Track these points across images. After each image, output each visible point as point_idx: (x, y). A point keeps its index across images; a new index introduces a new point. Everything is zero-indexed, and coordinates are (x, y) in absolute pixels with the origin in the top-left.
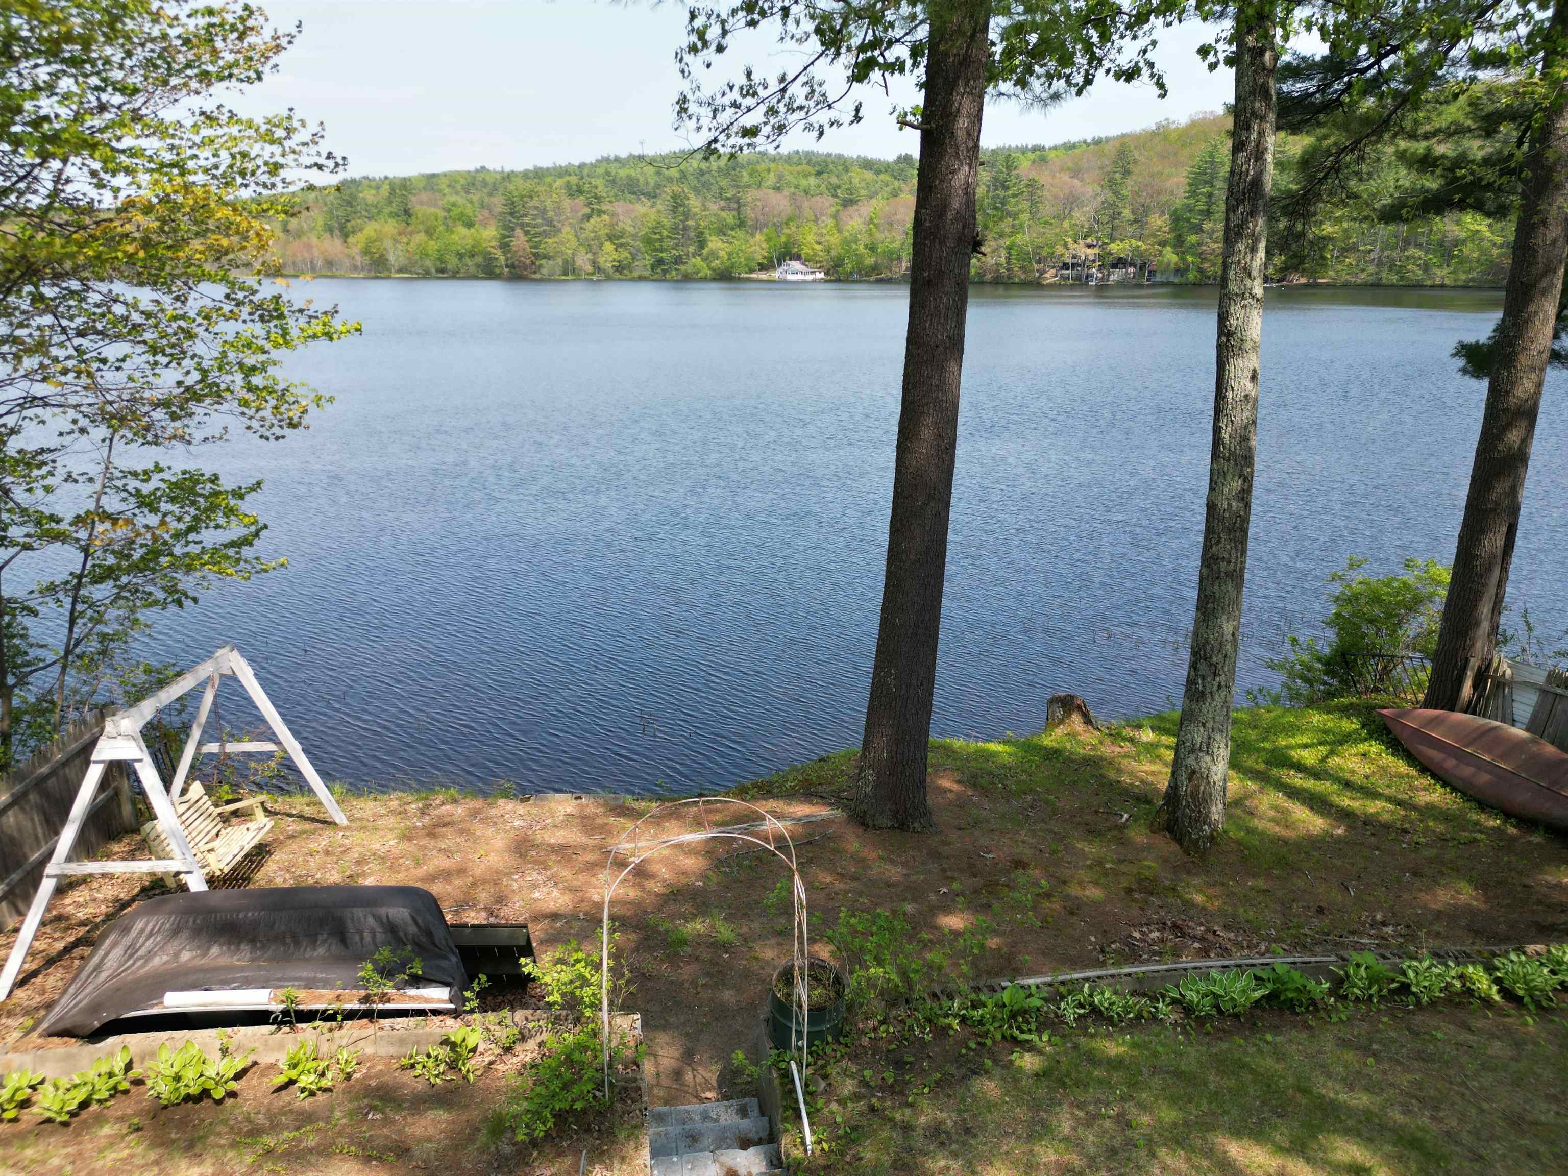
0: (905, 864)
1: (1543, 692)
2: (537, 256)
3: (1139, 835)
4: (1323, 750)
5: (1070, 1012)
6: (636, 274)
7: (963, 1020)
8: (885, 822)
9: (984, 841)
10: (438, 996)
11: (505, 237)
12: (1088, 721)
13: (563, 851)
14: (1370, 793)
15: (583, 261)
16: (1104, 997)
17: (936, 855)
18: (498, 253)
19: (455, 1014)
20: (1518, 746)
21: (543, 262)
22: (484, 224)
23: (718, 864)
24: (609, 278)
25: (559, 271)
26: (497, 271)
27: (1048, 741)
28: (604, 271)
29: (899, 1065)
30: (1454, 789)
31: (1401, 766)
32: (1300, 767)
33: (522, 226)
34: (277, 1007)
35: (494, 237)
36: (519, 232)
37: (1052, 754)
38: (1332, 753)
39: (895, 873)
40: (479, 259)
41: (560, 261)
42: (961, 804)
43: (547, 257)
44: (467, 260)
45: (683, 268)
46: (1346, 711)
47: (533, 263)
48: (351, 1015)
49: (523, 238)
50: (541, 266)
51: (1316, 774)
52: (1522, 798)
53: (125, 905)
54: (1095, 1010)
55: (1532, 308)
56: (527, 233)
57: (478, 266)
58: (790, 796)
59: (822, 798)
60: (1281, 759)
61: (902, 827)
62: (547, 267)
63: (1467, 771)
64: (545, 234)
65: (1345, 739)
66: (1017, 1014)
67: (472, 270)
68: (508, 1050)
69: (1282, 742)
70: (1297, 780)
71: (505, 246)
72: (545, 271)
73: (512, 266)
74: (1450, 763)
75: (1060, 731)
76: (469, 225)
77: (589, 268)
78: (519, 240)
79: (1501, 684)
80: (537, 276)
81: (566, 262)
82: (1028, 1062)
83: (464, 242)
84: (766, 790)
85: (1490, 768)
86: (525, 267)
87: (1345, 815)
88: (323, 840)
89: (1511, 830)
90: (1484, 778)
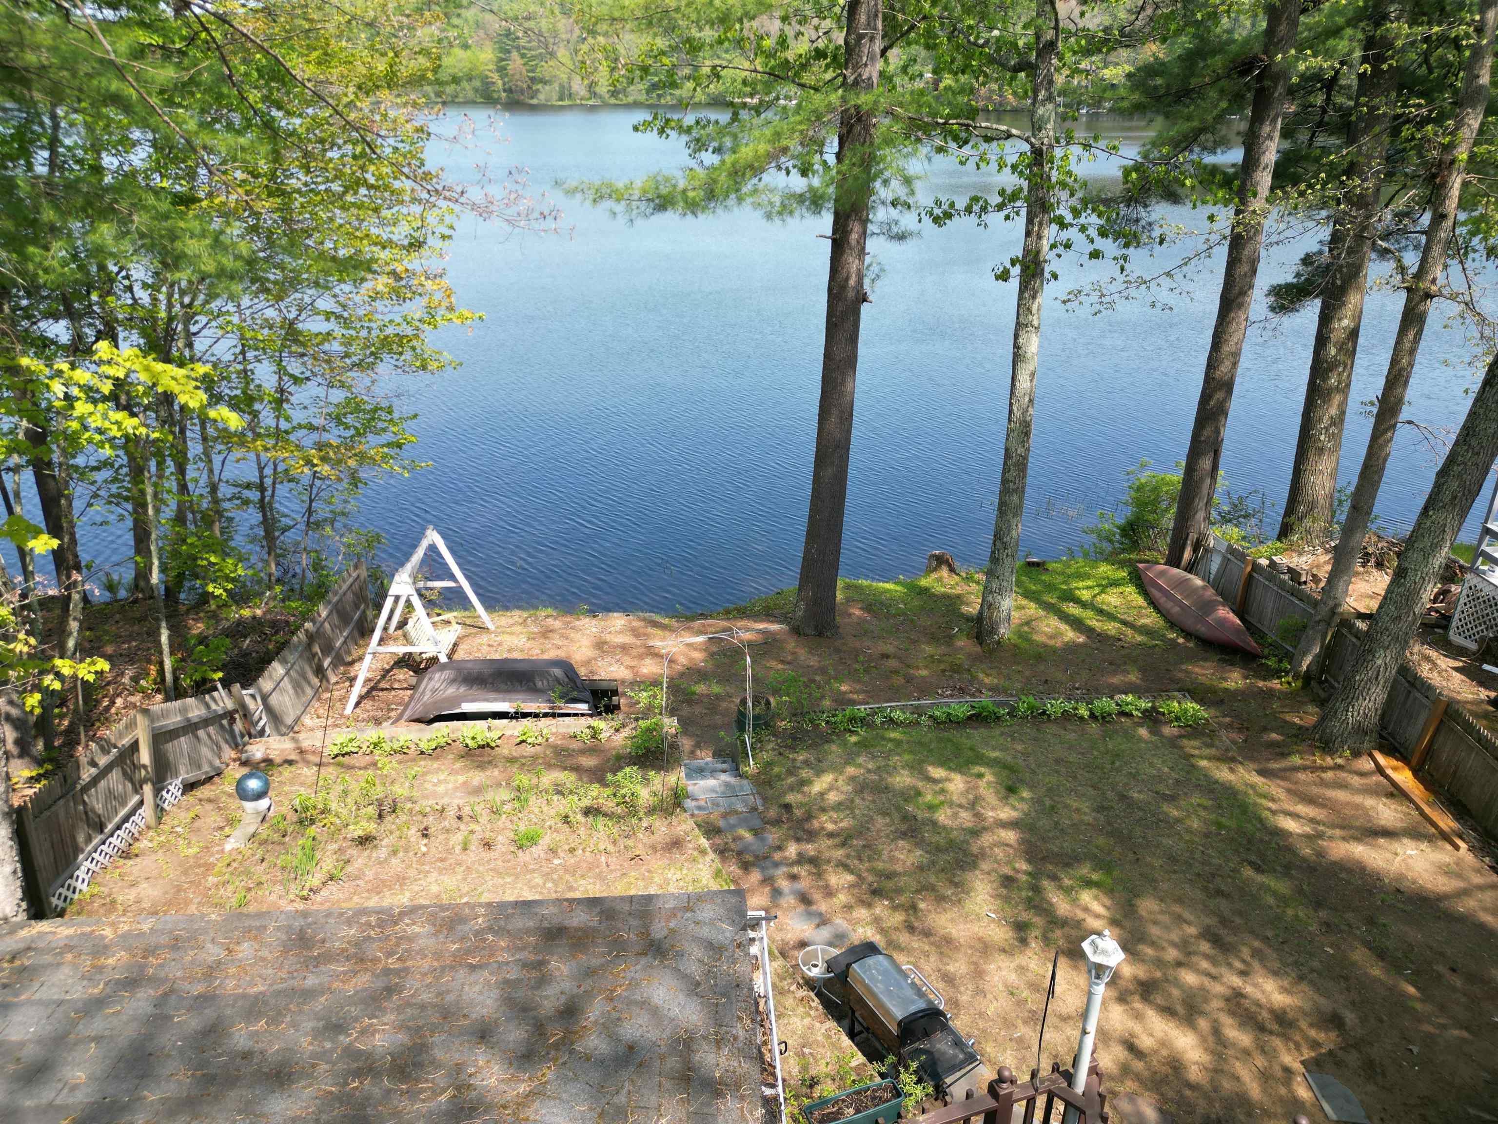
0: (819, 655)
1: (1224, 557)
2: (533, 79)
3: (961, 642)
4: (1097, 590)
5: (878, 720)
6: (630, 99)
7: (827, 722)
8: (810, 631)
9: (867, 643)
10: (583, 707)
11: (502, 60)
12: (952, 570)
13: (624, 648)
14: (1111, 617)
15: (578, 86)
16: (897, 715)
17: (837, 650)
18: (495, 77)
19: (591, 716)
20: (1196, 590)
21: (540, 86)
22: (481, 47)
23: (712, 655)
24: (605, 106)
25: (555, 96)
26: (495, 95)
27: (924, 582)
28: (601, 97)
29: (794, 739)
30: (1162, 615)
31: (1140, 601)
32: (1078, 601)
33: (518, 48)
34: (512, 711)
35: (490, 60)
36: (515, 54)
37: (924, 591)
38: (1102, 592)
39: (813, 661)
40: (477, 83)
41: (556, 86)
42: (861, 621)
43: (544, 82)
44: (465, 84)
45: (677, 92)
46: (1122, 564)
47: (529, 87)
48: (546, 715)
49: (520, 61)
50: (538, 91)
51: (1084, 605)
52: (1189, 623)
53: (388, 671)
54: (891, 719)
55: (1232, 315)
56: (523, 56)
57: (476, 90)
58: (756, 616)
59: (776, 619)
60: (1070, 597)
61: (820, 634)
62: (546, 93)
63: (1169, 604)
64: (541, 57)
65: (1115, 583)
66: (852, 719)
67: (471, 94)
68: (617, 730)
69: (1074, 585)
70: (1073, 609)
71: (501, 70)
72: (542, 96)
73: (509, 91)
74: (1163, 600)
75: (934, 576)
76: (466, 47)
77: (583, 92)
78: (516, 63)
79: (1207, 550)
80: (534, 101)
81: (562, 87)
82: (853, 739)
83: (461, 65)
84: (744, 613)
85: (1179, 603)
86: (522, 91)
87: (1089, 631)
88: (484, 639)
89: (1181, 640)
90: (1176, 609)
